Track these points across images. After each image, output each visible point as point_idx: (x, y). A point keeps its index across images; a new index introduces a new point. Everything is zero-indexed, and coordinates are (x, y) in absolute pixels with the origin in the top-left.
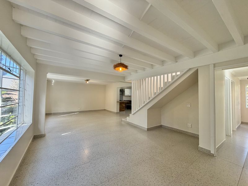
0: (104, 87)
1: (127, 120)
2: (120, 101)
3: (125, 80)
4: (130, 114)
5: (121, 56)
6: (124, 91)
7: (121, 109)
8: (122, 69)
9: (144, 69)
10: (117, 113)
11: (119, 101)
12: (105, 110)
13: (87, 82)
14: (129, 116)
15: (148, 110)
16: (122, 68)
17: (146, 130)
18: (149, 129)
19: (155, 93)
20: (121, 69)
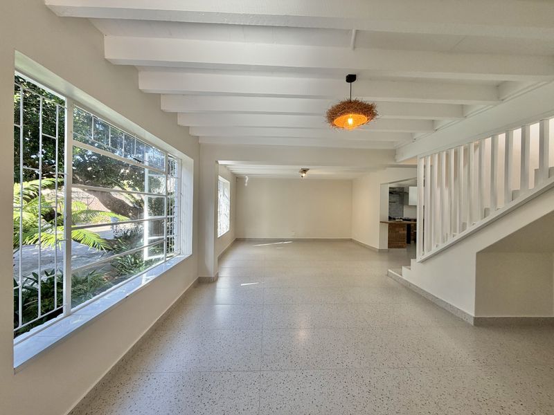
0: (348, 187)
1: (404, 277)
2: (390, 218)
3: (395, 160)
4: (412, 260)
5: (351, 78)
6: (408, 194)
7: (393, 243)
8: (355, 121)
9: (462, 111)
10: (381, 251)
11: (387, 220)
12: (351, 240)
13: (304, 175)
14: (409, 264)
15: (478, 254)
16: (357, 116)
17: (472, 322)
18: (479, 322)
19: (514, 195)
20: (350, 120)
